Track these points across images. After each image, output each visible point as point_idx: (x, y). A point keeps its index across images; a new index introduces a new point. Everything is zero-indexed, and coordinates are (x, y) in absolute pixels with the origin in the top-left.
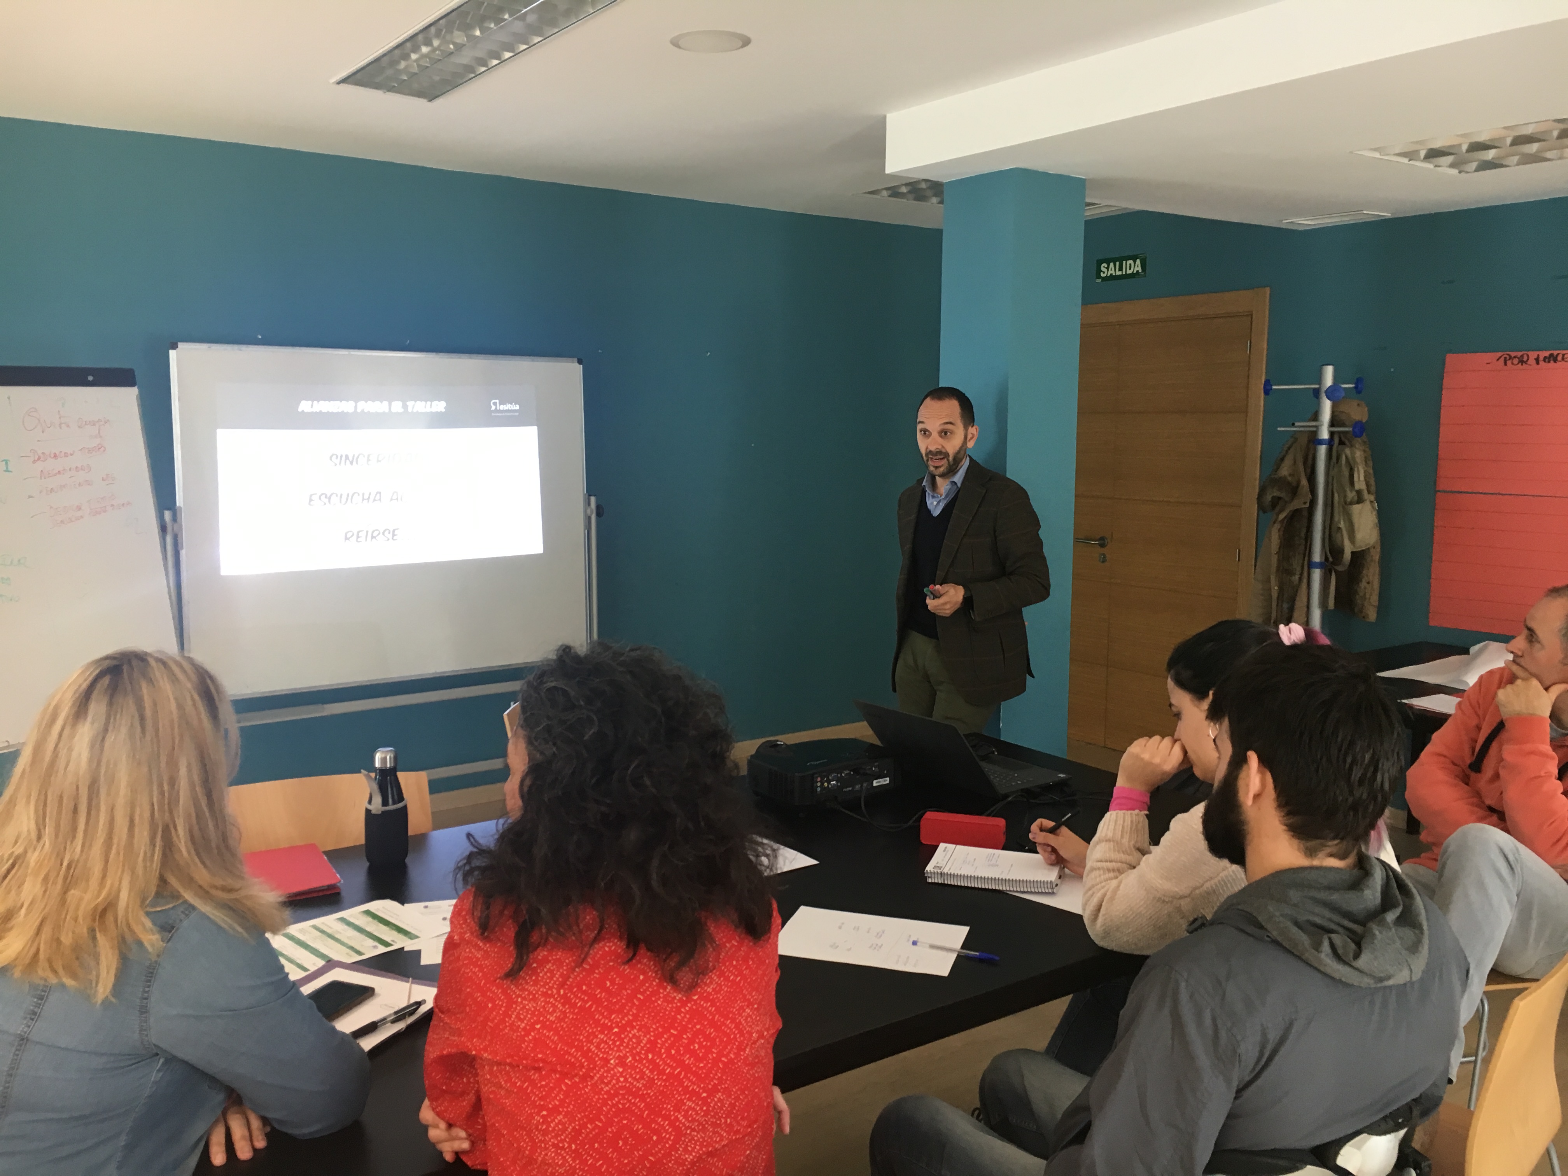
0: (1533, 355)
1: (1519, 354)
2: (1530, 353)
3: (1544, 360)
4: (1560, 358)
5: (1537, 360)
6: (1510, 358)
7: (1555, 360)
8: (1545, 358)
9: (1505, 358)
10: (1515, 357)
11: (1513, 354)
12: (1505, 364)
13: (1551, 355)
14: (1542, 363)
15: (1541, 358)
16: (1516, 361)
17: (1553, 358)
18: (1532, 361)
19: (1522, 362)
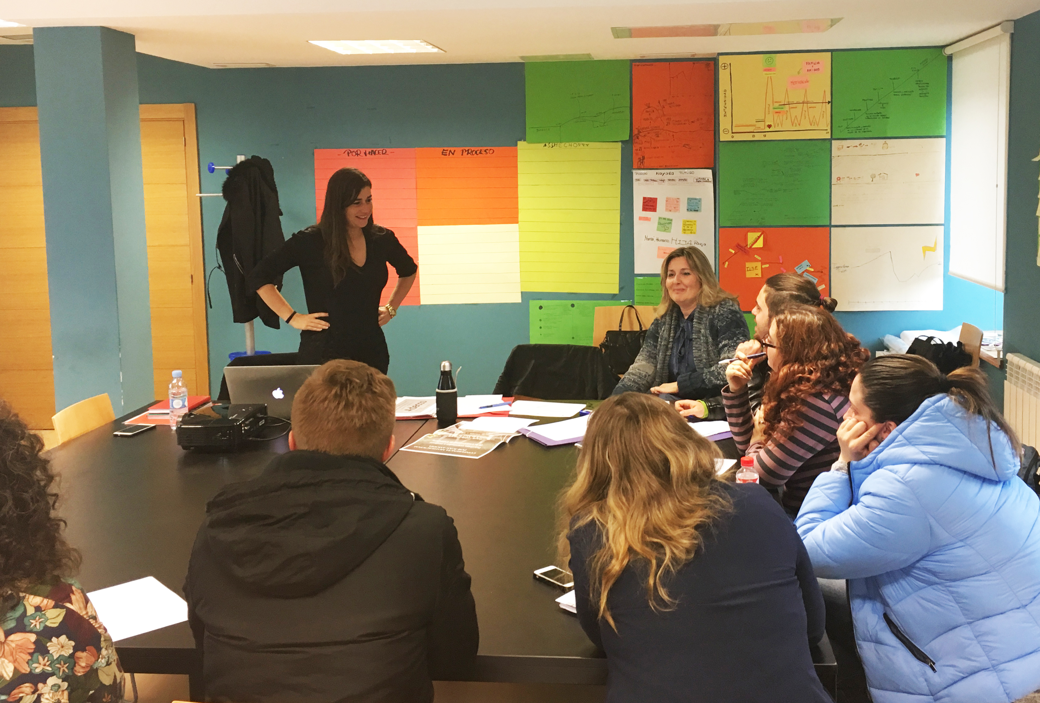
0: (363, 150)
1: (356, 150)
2: (361, 149)
3: (369, 154)
4: (377, 153)
5: (365, 154)
6: (351, 152)
7: (375, 154)
8: (369, 153)
9: (348, 152)
10: (353, 152)
11: (352, 150)
12: (349, 156)
13: (372, 151)
14: (368, 155)
15: (367, 153)
16: (354, 154)
17: (373, 153)
18: (363, 154)
19: (358, 154)
